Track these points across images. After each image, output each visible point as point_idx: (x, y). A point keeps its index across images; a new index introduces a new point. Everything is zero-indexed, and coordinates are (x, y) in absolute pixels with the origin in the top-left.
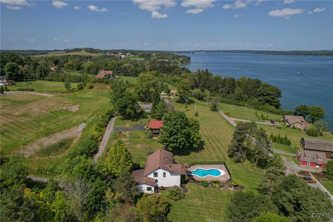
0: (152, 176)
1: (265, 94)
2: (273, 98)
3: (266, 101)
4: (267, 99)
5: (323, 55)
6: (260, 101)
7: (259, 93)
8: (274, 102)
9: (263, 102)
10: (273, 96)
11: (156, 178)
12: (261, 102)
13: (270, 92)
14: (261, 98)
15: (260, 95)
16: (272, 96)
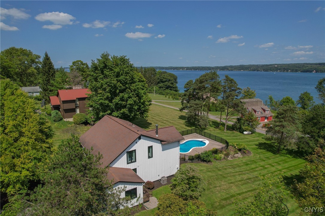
0: (122, 163)
1: (164, 80)
2: (172, 84)
3: (166, 87)
4: (168, 85)
5: (172, 69)
6: (160, 87)
7: (158, 81)
8: (173, 88)
9: (165, 88)
10: (172, 82)
11: (132, 166)
12: (162, 89)
13: (169, 78)
14: (161, 85)
15: (159, 83)
16: (170, 82)
